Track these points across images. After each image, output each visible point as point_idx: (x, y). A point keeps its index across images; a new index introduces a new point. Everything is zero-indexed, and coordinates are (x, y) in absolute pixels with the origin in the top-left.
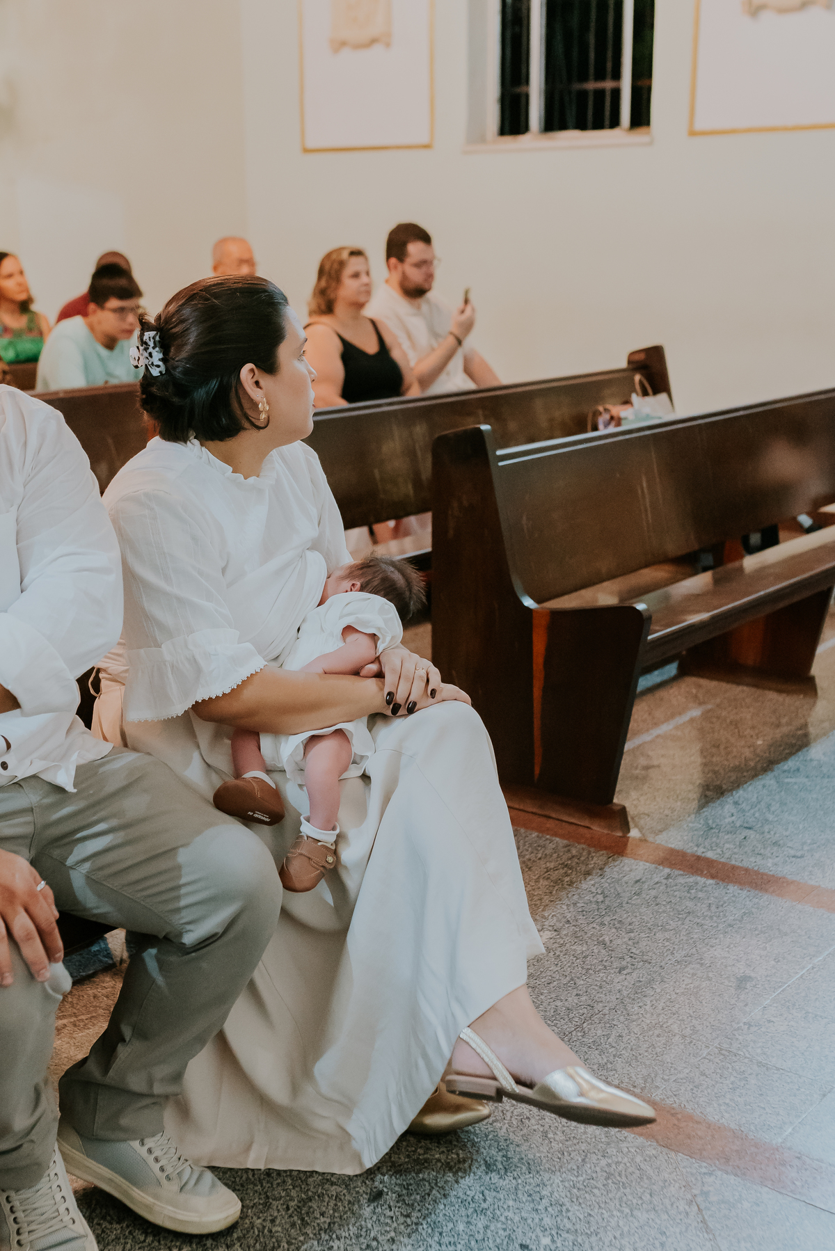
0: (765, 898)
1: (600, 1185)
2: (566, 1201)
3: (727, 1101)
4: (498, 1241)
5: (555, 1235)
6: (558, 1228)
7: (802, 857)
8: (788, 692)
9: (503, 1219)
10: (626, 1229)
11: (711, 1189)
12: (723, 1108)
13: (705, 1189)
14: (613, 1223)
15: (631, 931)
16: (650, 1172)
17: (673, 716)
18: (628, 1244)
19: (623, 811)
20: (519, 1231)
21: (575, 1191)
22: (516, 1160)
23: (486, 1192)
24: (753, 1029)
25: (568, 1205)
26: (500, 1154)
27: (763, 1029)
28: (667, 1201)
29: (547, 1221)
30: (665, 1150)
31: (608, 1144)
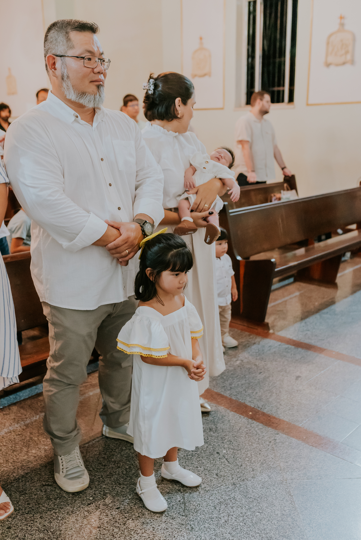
0: (309, 352)
1: (243, 436)
2: (232, 440)
3: (287, 413)
4: (210, 451)
5: (228, 450)
6: (229, 448)
7: (324, 340)
8: (328, 288)
9: (212, 445)
10: (249, 449)
11: (277, 438)
12: (285, 415)
13: (275, 438)
14: (246, 447)
15: (265, 361)
16: (260, 433)
17: (290, 294)
18: (249, 454)
19: (268, 324)
20: (217, 449)
21: (236, 437)
22: (219, 428)
23: (209, 437)
24: (298, 392)
25: (233, 441)
26: (215, 426)
27: (302, 392)
28: (263, 441)
29: (226, 446)
30: (265, 427)
31: (248, 424)
